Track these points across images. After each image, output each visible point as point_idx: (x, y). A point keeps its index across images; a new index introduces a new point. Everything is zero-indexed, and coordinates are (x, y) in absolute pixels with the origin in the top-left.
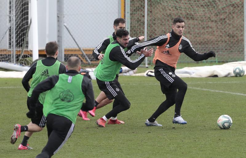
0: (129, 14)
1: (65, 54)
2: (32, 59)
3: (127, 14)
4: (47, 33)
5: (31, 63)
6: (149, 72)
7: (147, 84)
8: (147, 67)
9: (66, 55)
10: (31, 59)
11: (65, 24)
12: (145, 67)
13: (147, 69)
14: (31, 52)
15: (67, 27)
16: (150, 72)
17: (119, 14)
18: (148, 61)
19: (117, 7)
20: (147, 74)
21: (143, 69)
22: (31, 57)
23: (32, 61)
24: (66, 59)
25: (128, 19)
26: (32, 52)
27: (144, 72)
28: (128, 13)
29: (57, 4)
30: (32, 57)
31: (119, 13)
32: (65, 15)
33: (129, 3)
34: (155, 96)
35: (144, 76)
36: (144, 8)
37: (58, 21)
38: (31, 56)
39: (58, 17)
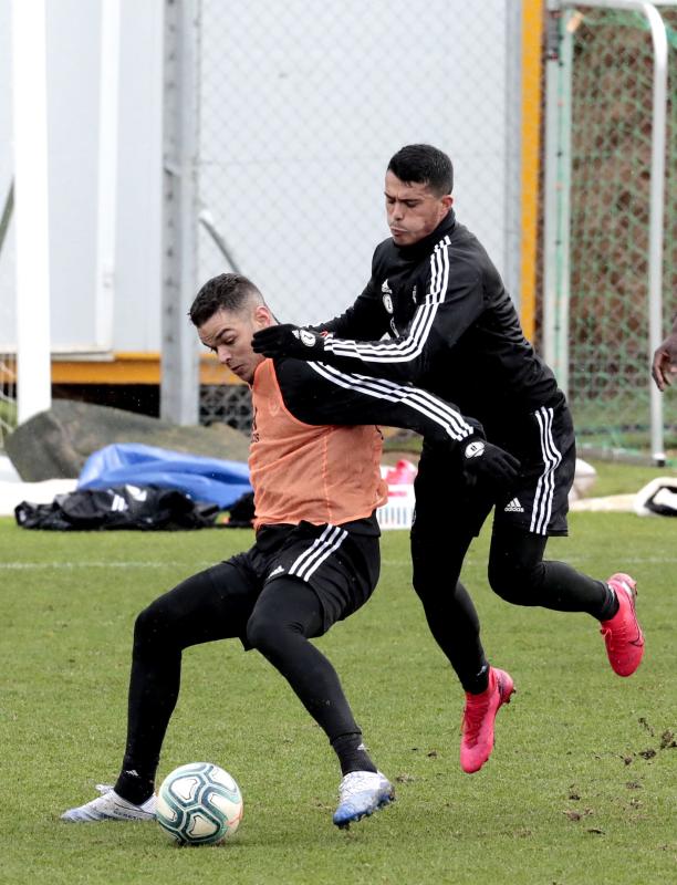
0: (567, 161)
1: (207, 381)
2: (15, 407)
3: (556, 159)
4: (106, 260)
5: (10, 430)
6: (661, 488)
7: (637, 560)
8: (661, 464)
9: (212, 391)
10: (10, 412)
11: (207, 215)
12: (651, 459)
13: (659, 470)
14: (10, 373)
15: (219, 230)
16: (665, 492)
17: (507, 164)
18: (666, 427)
19: (499, 119)
20: (650, 503)
21: (638, 473)
22: (10, 400)
23: (14, 423)
24: (212, 411)
25: (559, 189)
26: (15, 371)
27: (636, 491)
28: (560, 154)
29: (166, 101)
30: (15, 395)
31: (507, 154)
32: (210, 163)
33: (567, 99)
34: (668, 628)
35: (632, 515)
36: (648, 129)
37: (171, 197)
38: (11, 390)
39: (168, 173)
